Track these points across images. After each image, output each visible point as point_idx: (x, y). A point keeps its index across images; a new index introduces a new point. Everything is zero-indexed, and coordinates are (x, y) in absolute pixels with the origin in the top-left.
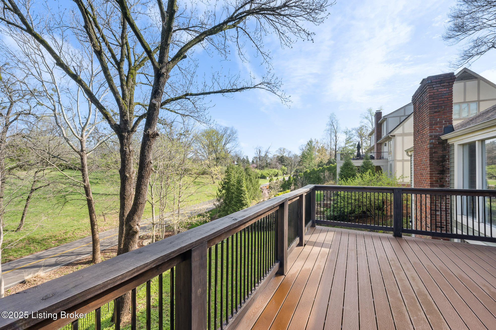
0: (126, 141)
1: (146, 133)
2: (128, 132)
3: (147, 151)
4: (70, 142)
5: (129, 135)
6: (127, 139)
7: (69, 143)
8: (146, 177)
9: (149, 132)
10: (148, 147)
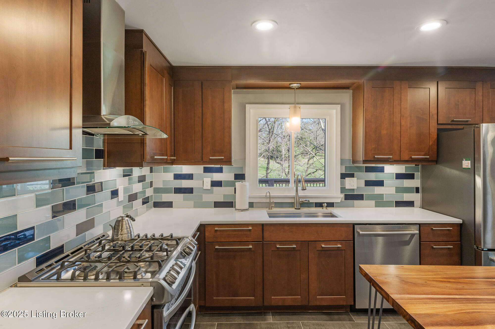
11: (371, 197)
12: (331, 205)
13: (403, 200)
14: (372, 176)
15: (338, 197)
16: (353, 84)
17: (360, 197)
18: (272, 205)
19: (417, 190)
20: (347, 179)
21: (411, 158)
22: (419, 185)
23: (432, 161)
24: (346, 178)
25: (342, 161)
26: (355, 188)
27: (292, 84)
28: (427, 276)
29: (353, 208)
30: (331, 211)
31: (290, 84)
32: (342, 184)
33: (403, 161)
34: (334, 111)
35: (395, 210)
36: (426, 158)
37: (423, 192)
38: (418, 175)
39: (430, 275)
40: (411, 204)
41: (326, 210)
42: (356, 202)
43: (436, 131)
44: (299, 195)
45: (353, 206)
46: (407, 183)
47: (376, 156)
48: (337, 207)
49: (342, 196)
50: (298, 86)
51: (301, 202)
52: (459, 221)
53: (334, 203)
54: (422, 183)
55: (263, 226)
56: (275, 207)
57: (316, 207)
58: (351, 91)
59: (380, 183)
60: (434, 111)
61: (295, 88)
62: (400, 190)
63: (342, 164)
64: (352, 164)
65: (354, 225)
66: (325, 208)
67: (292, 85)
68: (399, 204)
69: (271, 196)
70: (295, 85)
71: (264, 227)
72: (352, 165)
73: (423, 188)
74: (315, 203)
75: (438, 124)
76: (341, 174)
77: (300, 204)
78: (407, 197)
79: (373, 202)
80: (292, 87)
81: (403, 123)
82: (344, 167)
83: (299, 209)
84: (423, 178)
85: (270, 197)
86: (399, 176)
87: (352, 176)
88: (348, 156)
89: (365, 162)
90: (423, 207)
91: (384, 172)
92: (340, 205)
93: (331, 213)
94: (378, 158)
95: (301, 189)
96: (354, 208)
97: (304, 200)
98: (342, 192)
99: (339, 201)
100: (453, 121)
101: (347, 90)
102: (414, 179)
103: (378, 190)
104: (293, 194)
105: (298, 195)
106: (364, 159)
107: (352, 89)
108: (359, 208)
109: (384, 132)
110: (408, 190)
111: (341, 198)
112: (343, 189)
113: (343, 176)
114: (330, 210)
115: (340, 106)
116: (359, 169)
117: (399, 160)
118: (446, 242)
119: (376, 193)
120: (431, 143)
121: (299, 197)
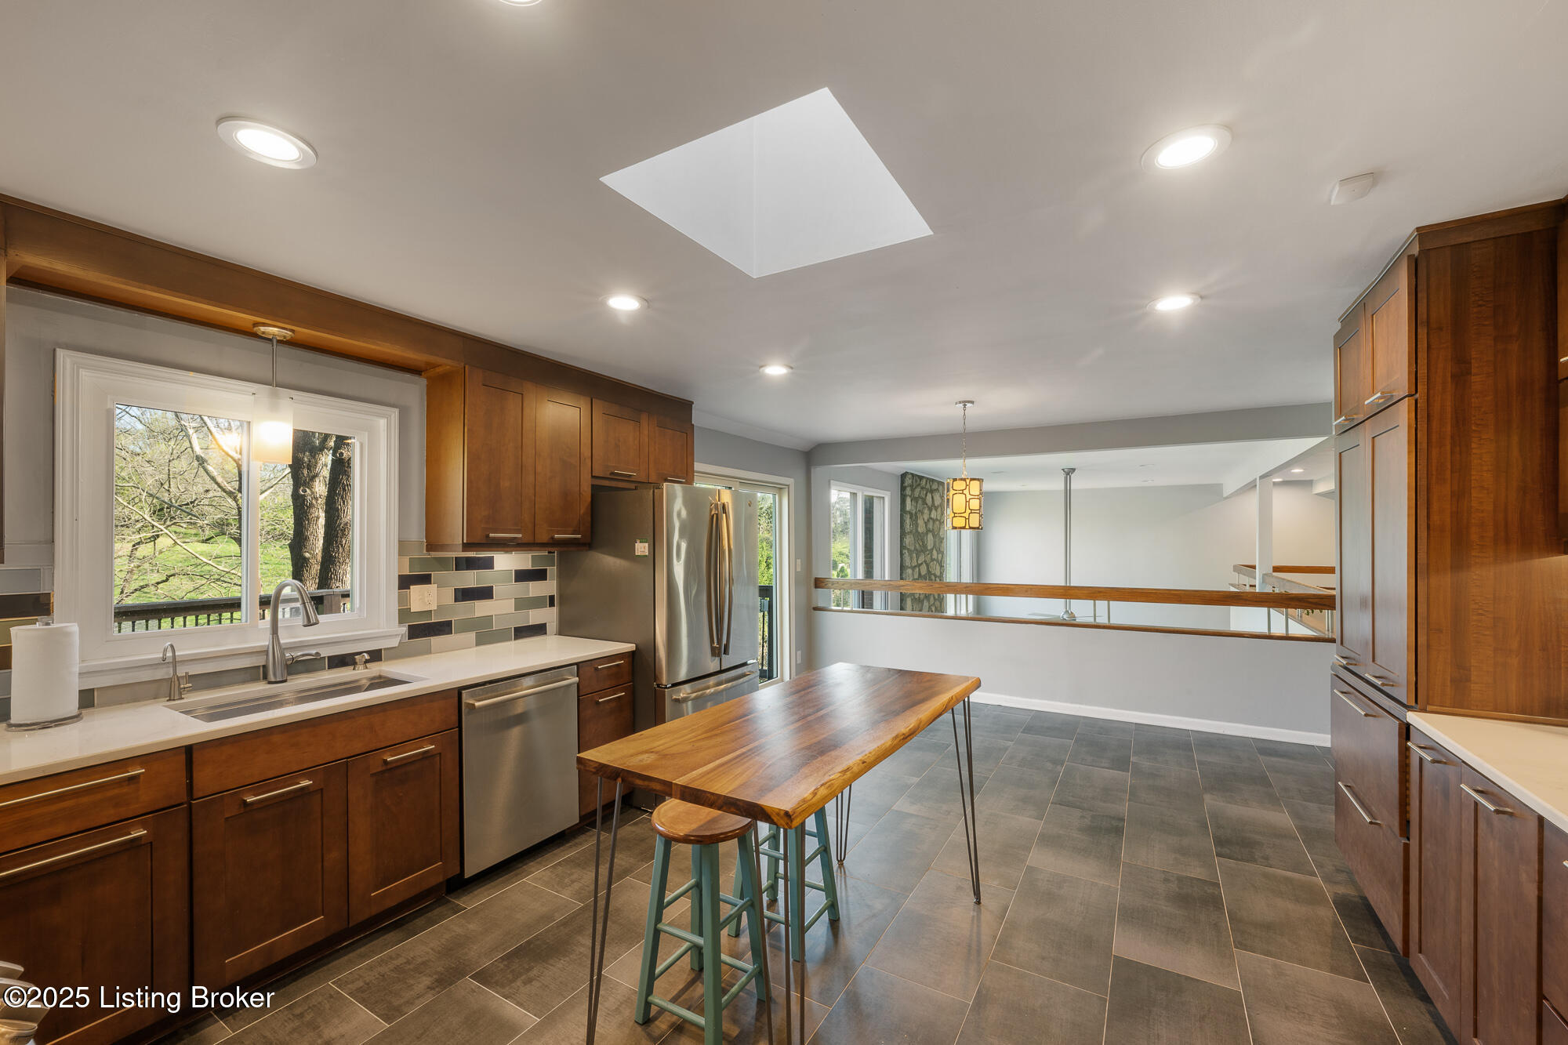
0: (305, 472)
1: (336, 457)
2: (311, 452)
3: (342, 498)
4: (210, 468)
5: (314, 457)
6: (308, 469)
7: (206, 471)
8: (341, 561)
9: (342, 454)
10: (344, 490)
11: (468, 625)
12: (376, 656)
13: (529, 622)
14: (471, 579)
15: (392, 632)
16: (434, 366)
17: (443, 628)
18: (182, 686)
19: (552, 601)
20: (415, 590)
21: (553, 538)
22: (553, 590)
23: (584, 544)
24: (411, 587)
25: (403, 547)
26: (434, 607)
27: (264, 325)
28: (684, 738)
29: (430, 656)
30: (380, 671)
31: (256, 324)
32: (403, 600)
33: (540, 544)
34: (383, 422)
35: (513, 645)
36: (575, 539)
37: (561, 604)
38: (552, 571)
39: (686, 735)
40: (539, 630)
41: (366, 670)
42: (435, 641)
43: (590, 489)
44: (282, 641)
45: (429, 651)
46: (536, 589)
47: (491, 535)
48: (390, 658)
49: (404, 629)
50: (285, 337)
51: (288, 660)
52: (629, 647)
53: (381, 650)
54: (560, 587)
55: (189, 753)
56: (194, 689)
57: (330, 667)
58: (422, 382)
59: (485, 593)
60: (587, 452)
61: (275, 341)
62: (523, 604)
63: (401, 553)
64: (425, 552)
65: (459, 691)
66: (361, 667)
67: (262, 329)
68: (522, 632)
69: (178, 656)
70: (272, 330)
71: (195, 755)
72: (425, 555)
73: (561, 597)
74: (329, 657)
75: (593, 477)
76: (401, 577)
77: (287, 666)
78: (535, 617)
79: (472, 636)
80: (263, 333)
81: (539, 469)
82: (406, 560)
83: (285, 681)
84: (562, 577)
85: (175, 662)
86: (522, 576)
87: (425, 579)
88: (417, 533)
89: (467, 546)
90: (561, 632)
91: (493, 568)
92: (396, 654)
93: (380, 677)
94: (494, 538)
95: (301, 623)
96: (432, 655)
97: (299, 654)
98: (401, 622)
99: (394, 643)
100: (613, 473)
101: (416, 378)
102: (546, 580)
103: (481, 608)
104: (263, 640)
105: (279, 643)
106: (465, 541)
107: (428, 378)
108: (443, 654)
109: (505, 484)
110: (536, 603)
111: (399, 635)
112: (404, 614)
113: (405, 582)
114: (376, 669)
115: (397, 411)
116: (443, 564)
117: (532, 542)
118: (614, 688)
119: (477, 615)
120: (582, 512)
121: (284, 649)
